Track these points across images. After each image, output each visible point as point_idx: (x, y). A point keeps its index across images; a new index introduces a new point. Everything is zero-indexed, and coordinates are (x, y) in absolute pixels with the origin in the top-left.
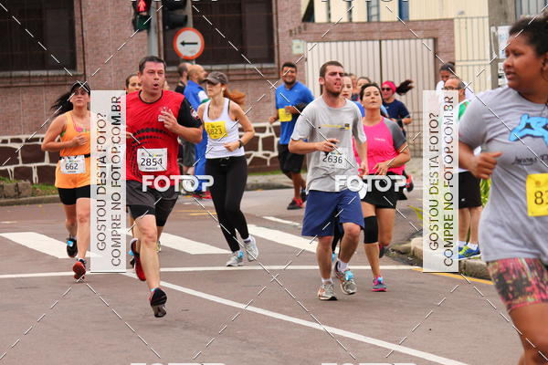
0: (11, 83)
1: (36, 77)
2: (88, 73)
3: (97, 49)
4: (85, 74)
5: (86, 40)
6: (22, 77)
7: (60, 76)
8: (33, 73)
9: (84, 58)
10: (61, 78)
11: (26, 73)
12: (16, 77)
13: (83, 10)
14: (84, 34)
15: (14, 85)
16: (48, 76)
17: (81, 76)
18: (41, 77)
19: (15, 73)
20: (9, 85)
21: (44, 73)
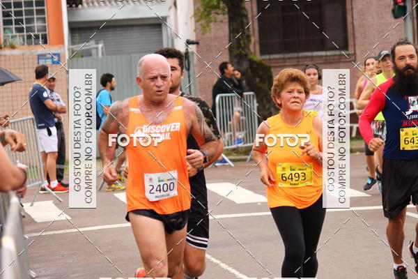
0: (298, 62)
1: (317, 57)
2: (358, 52)
3: (364, 33)
4: (355, 53)
5: (356, 27)
6: (306, 57)
7: (335, 55)
8: (315, 54)
9: (354, 41)
10: (336, 57)
11: (309, 54)
12: (302, 58)
13: (353, 3)
14: (355, 22)
15: (301, 63)
16: (326, 56)
17: (352, 55)
18: (321, 56)
19: (301, 54)
20: (296, 63)
21: (323, 53)
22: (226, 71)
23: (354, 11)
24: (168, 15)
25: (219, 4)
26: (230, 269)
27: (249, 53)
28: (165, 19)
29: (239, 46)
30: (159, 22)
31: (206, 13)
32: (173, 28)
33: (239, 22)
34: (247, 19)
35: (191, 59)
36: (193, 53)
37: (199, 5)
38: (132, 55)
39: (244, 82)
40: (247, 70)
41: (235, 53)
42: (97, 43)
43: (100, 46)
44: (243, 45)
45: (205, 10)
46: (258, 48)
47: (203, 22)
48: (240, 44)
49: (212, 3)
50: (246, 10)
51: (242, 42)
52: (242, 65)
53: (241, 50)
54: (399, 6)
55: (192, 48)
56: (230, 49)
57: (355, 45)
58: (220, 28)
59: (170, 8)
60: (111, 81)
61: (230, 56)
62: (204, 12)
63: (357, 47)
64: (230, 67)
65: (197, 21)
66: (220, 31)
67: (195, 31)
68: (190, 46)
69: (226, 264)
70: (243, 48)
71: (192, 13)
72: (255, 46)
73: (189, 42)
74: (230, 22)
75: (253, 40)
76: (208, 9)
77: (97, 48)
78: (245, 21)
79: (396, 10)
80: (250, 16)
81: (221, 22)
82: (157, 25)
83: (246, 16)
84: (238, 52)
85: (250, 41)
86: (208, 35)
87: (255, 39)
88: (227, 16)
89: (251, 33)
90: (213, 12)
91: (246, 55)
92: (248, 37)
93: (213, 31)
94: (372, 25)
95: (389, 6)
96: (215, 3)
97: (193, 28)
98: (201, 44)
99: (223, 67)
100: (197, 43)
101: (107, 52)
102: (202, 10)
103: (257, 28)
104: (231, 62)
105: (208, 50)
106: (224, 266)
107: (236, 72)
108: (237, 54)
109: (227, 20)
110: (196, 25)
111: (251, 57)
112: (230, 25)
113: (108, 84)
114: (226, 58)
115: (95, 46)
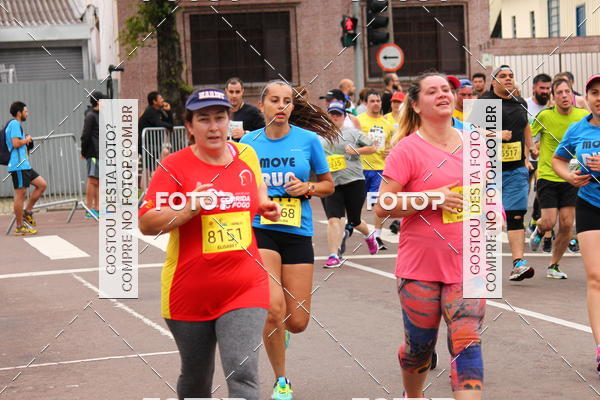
1: (257, 88)
3: (310, 63)
5: (301, 56)
9: (299, 71)
13: (298, 30)
14: (299, 50)
22: (155, 102)
23: (299, 38)
24: (89, 37)
25: (147, 25)
26: (154, 325)
27: (180, 82)
28: (85, 42)
29: (169, 74)
30: (80, 45)
31: (132, 36)
32: (95, 53)
33: (169, 47)
34: (179, 44)
35: (114, 87)
36: (116, 81)
37: (124, 27)
38: (48, 82)
39: (174, 115)
40: (178, 100)
41: (164, 82)
42: (7, 67)
43: (11, 70)
44: (173, 73)
45: (131, 32)
46: (190, 76)
47: (129, 45)
48: (170, 72)
49: (139, 25)
50: (177, 33)
51: (172, 69)
52: (172, 95)
53: (171, 78)
54: (349, 34)
55: (116, 75)
56: (160, 78)
57: (299, 76)
58: (148, 54)
59: (92, 29)
60: (22, 110)
61: (159, 84)
62: (130, 34)
63: (301, 78)
64: (160, 99)
65: (122, 45)
66: (148, 57)
67: (120, 56)
68: (114, 73)
69: (150, 319)
70: (174, 76)
71: (117, 36)
72: (187, 74)
73: (111, 69)
74: (159, 46)
75: (185, 67)
76: (134, 32)
77: (8, 73)
78: (177, 46)
79: (345, 38)
80: (182, 40)
81: (150, 46)
82: (76, 48)
83: (178, 41)
84: (168, 81)
85: (182, 68)
86: (134, 60)
87: (187, 66)
88: (156, 40)
89: (183, 59)
90: (140, 35)
91: (177, 84)
92: (180, 64)
93: (140, 56)
94: (319, 54)
95: (338, 34)
96: (143, 25)
97: (118, 52)
98: (125, 71)
99: (152, 97)
100: (120, 69)
101: (19, 77)
102: (128, 32)
103: (189, 55)
104: (160, 92)
105: (133, 78)
106: (147, 321)
107: (165, 104)
108: (167, 84)
109: (156, 44)
110: (120, 50)
111: (183, 86)
112: (159, 50)
113: (19, 113)
114: (154, 88)
115: (5, 70)
